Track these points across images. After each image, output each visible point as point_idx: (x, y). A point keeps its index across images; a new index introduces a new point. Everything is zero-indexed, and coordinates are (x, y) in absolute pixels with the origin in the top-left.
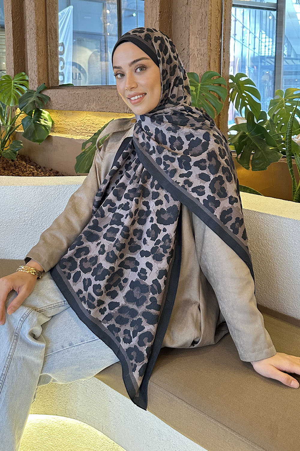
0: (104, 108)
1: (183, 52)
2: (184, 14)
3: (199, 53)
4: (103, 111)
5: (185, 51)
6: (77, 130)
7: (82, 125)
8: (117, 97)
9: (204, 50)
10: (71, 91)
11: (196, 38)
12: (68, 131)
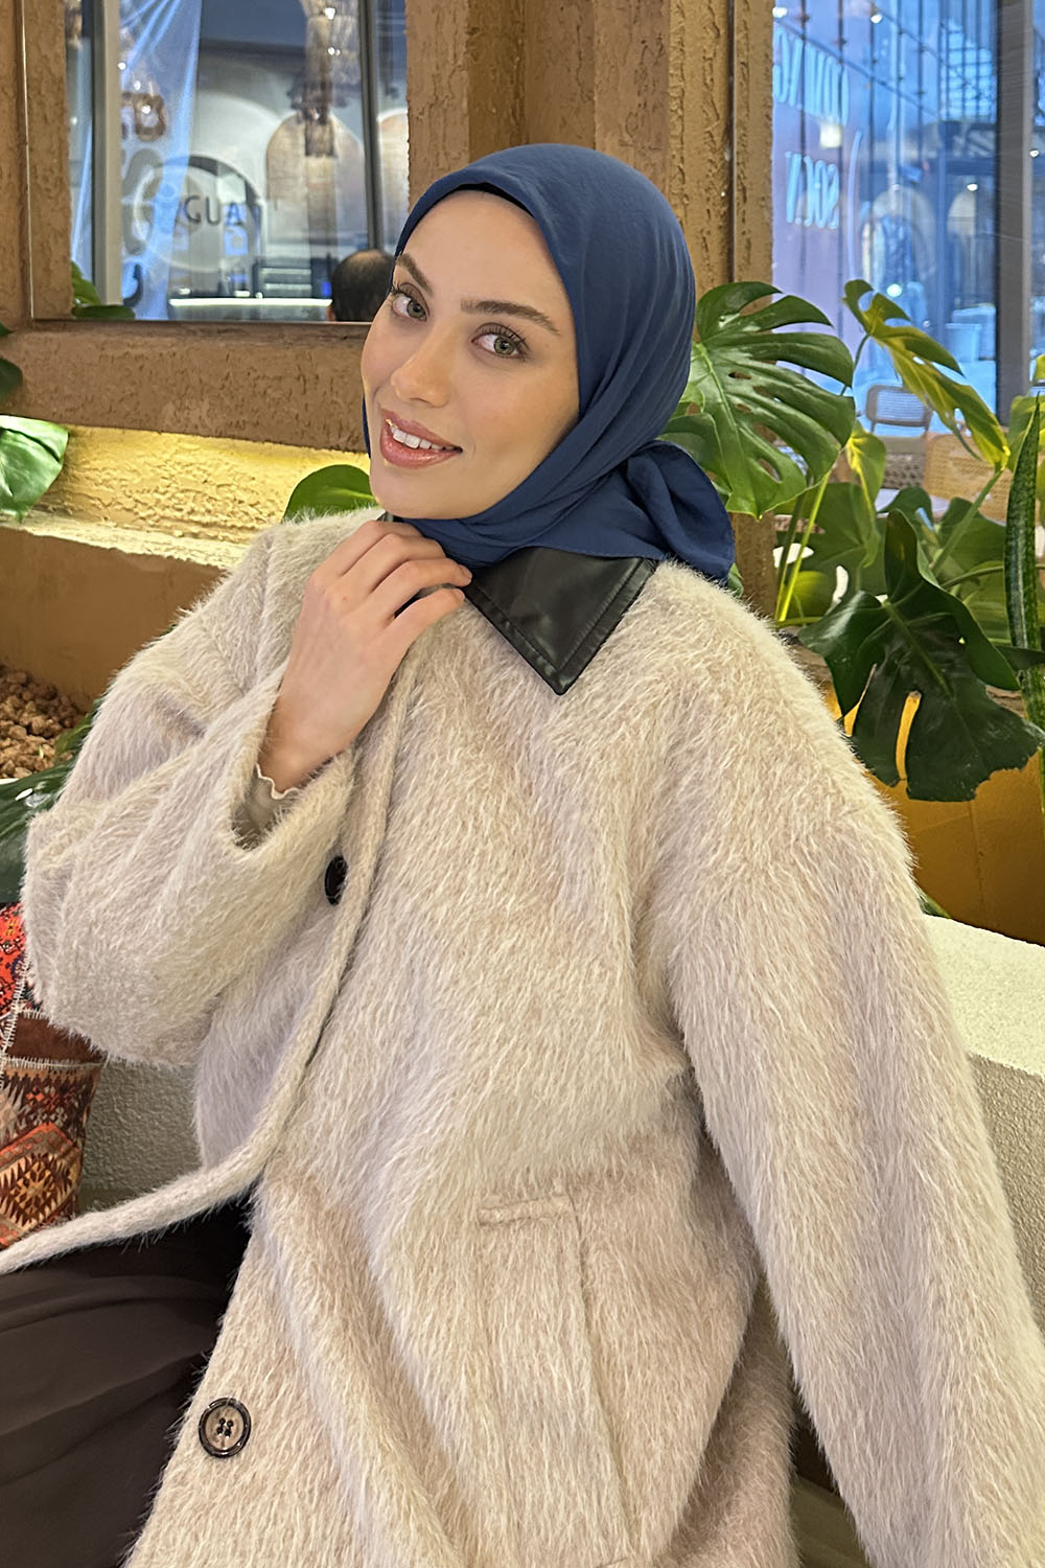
0: (244, 422)
2: (576, 37)
4: (240, 438)
6: (139, 505)
7: (161, 484)
8: (298, 379)
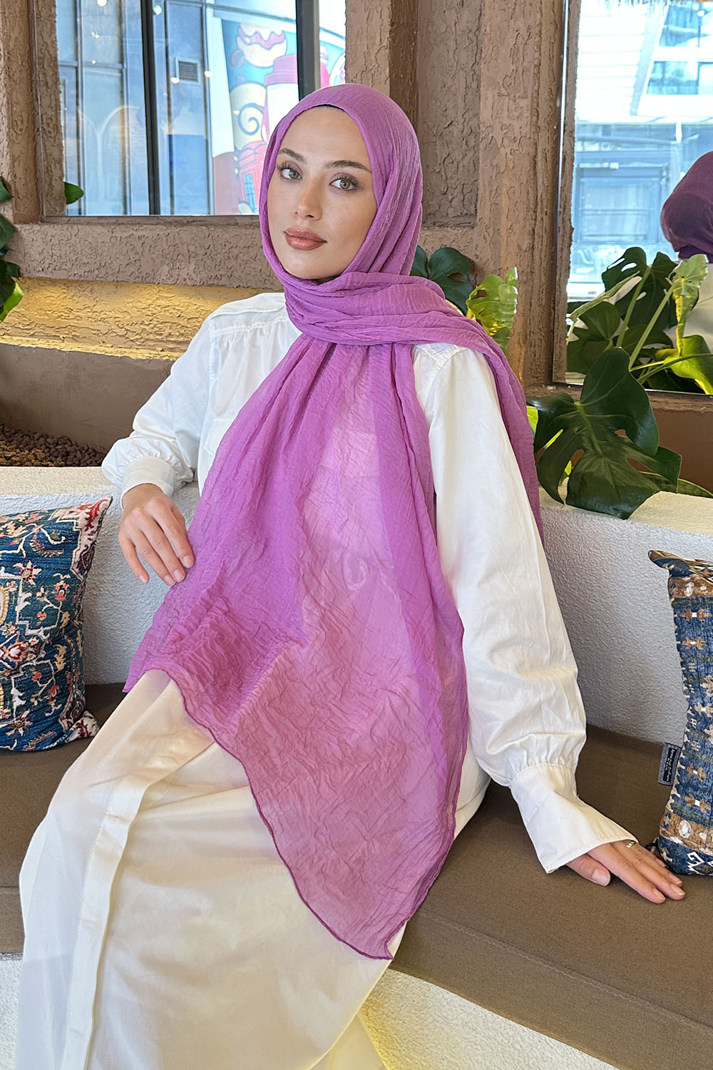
0: (221, 275)
1: (447, 129)
2: (454, 31)
3: (508, 135)
5: (455, 130)
6: (129, 333)
7: (146, 320)
9: (522, 126)
10: (118, 228)
11: (500, 95)
12: (103, 338)
